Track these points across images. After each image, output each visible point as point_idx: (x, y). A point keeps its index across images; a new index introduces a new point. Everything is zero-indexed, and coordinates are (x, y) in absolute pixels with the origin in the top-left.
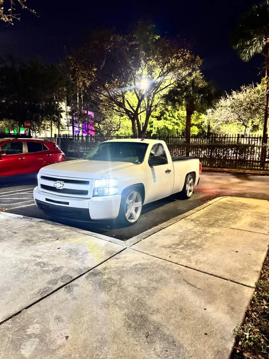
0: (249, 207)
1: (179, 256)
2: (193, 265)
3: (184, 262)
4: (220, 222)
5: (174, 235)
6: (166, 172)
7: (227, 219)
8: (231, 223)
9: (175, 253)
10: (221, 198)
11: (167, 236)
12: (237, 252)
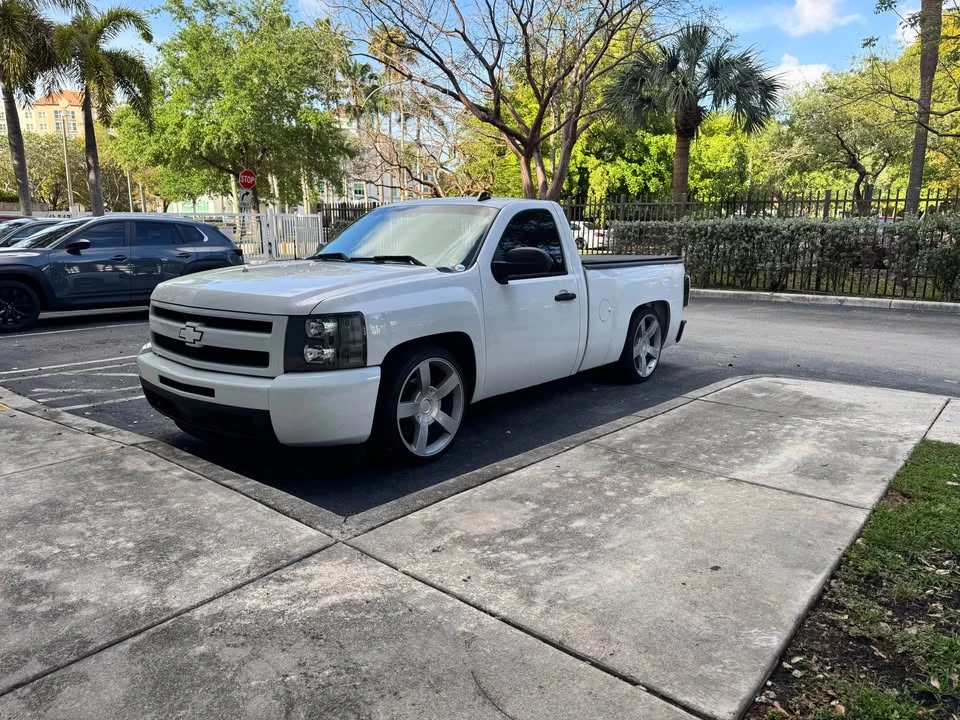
0: (822, 409)
1: (501, 577)
2: (530, 615)
3: (506, 602)
4: (703, 456)
5: (521, 499)
6: (558, 299)
7: (730, 448)
8: (737, 461)
9: (492, 565)
10: (739, 378)
11: (498, 503)
12: (716, 568)
